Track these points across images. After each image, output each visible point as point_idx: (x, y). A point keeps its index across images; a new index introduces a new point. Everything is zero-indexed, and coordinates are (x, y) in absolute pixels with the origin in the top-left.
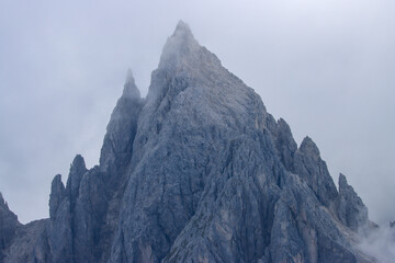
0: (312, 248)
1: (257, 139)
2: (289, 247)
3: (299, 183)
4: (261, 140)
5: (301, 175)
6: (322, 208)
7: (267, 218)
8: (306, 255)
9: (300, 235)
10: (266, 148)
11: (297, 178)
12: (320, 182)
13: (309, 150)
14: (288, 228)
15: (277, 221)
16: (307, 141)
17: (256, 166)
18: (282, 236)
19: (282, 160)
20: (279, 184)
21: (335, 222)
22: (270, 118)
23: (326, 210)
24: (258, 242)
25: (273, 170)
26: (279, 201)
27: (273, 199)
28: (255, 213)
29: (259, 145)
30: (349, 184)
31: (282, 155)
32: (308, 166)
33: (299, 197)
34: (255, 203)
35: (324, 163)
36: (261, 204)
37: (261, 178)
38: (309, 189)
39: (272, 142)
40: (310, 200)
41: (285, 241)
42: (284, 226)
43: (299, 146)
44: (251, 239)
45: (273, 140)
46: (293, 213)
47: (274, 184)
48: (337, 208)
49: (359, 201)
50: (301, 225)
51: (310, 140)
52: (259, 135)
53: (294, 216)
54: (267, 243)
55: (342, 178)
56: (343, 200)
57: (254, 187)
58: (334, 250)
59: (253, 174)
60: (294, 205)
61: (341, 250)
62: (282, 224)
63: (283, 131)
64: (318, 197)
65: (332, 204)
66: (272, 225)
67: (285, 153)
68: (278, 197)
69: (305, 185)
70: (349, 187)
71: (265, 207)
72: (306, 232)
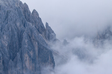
0: (36, 49)
1: (17, 10)
2: (28, 48)
3: (32, 26)
4: (18, 11)
5: (32, 23)
6: (40, 34)
7: (20, 38)
8: (34, 51)
9: (32, 44)
10: (20, 13)
11: (31, 24)
12: (39, 25)
13: (35, 14)
14: (28, 42)
15: (24, 39)
16: (34, 11)
17: (16, 20)
18: (25, 44)
19: (26, 18)
20: (24, 26)
21: (44, 39)
22: (21, 3)
23: (41, 35)
24: (17, 47)
25: (22, 21)
26: (25, 32)
27: (22, 32)
28: (16, 36)
29: (17, 12)
30: (49, 26)
31: (25, 16)
32: (35, 20)
33: (32, 31)
34: (16, 33)
35: (40, 18)
36: (18, 33)
37: (18, 24)
38: (35, 28)
39: (22, 11)
40: (35, 31)
41: (26, 46)
42: (26, 41)
43: (31, 13)
44: (15, 45)
45: (22, 10)
46: (29, 37)
47: (22, 26)
48: (45, 34)
49: (53, 32)
50: (32, 41)
51: (35, 10)
52: (17, 9)
53: (30, 37)
54: (20, 47)
55: (47, 24)
56: (47, 32)
57: (16, 27)
58: (44, 49)
59: (15, 23)
60: (30, 34)
61: (47, 49)
62: (26, 40)
63: (26, 7)
64: (38, 30)
65: (43, 33)
66: (22, 41)
67: (26, 15)
68: (24, 31)
69: (34, 26)
70: (49, 27)
71: (20, 34)
72: (34, 43)
